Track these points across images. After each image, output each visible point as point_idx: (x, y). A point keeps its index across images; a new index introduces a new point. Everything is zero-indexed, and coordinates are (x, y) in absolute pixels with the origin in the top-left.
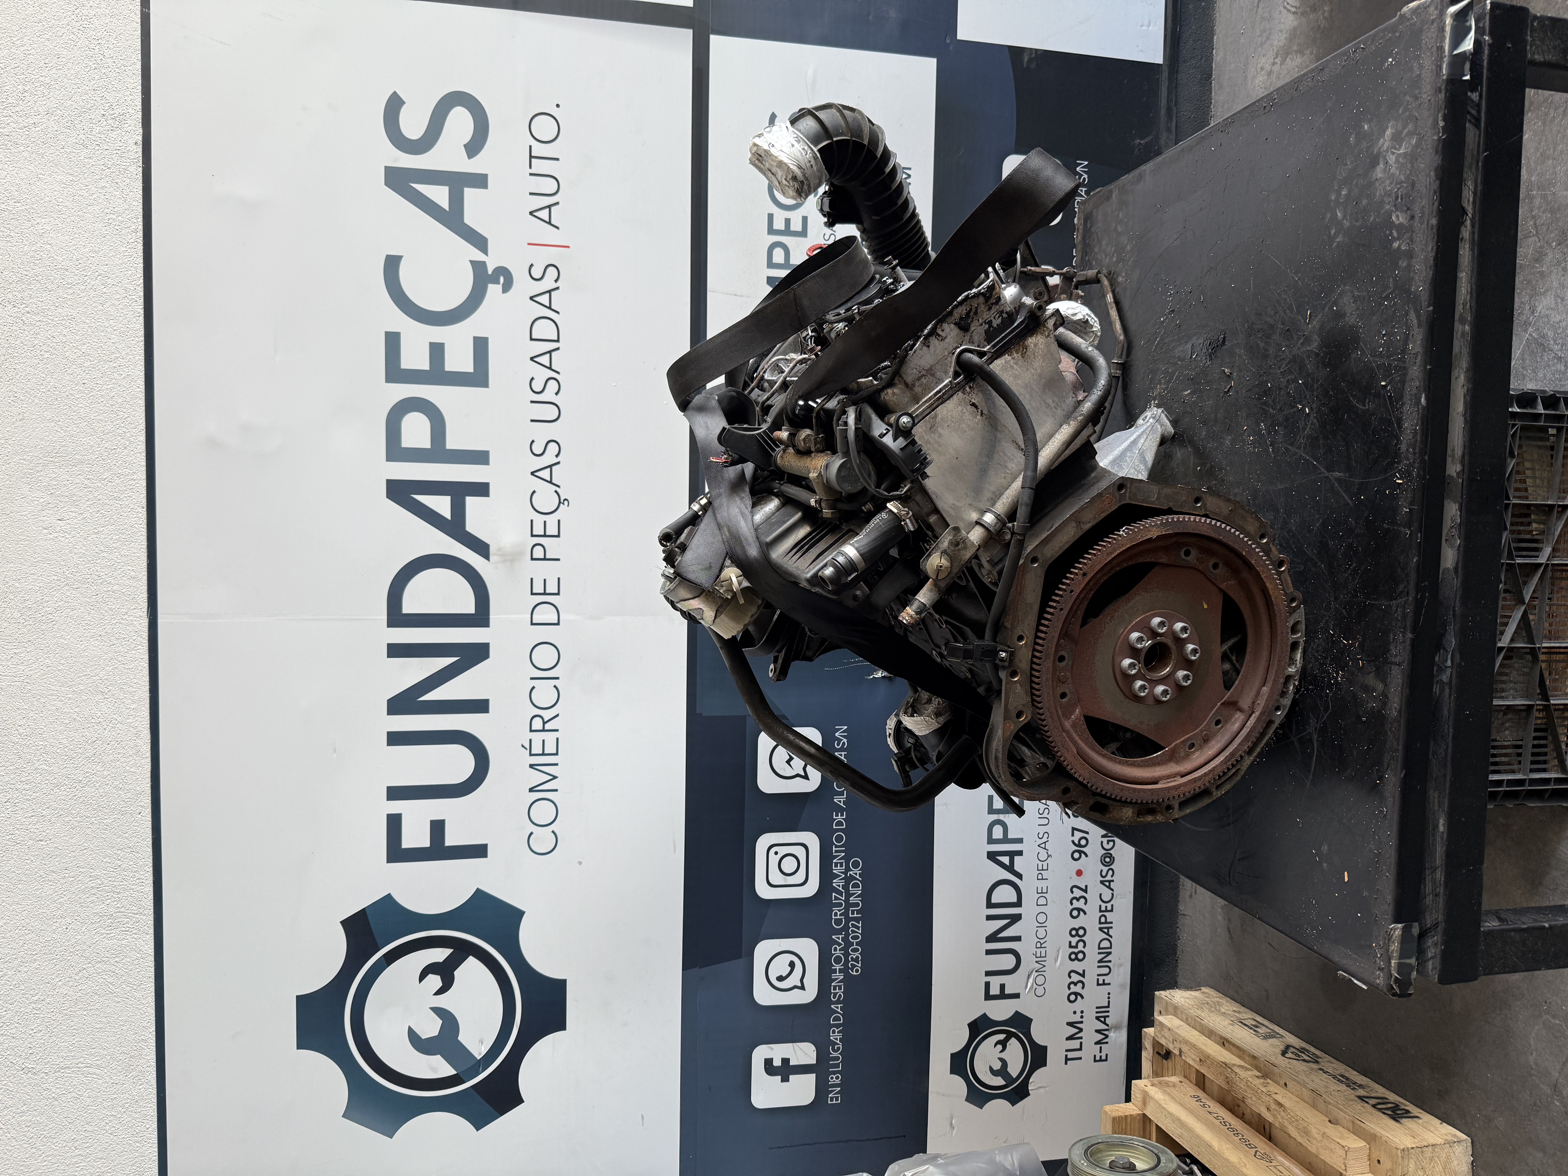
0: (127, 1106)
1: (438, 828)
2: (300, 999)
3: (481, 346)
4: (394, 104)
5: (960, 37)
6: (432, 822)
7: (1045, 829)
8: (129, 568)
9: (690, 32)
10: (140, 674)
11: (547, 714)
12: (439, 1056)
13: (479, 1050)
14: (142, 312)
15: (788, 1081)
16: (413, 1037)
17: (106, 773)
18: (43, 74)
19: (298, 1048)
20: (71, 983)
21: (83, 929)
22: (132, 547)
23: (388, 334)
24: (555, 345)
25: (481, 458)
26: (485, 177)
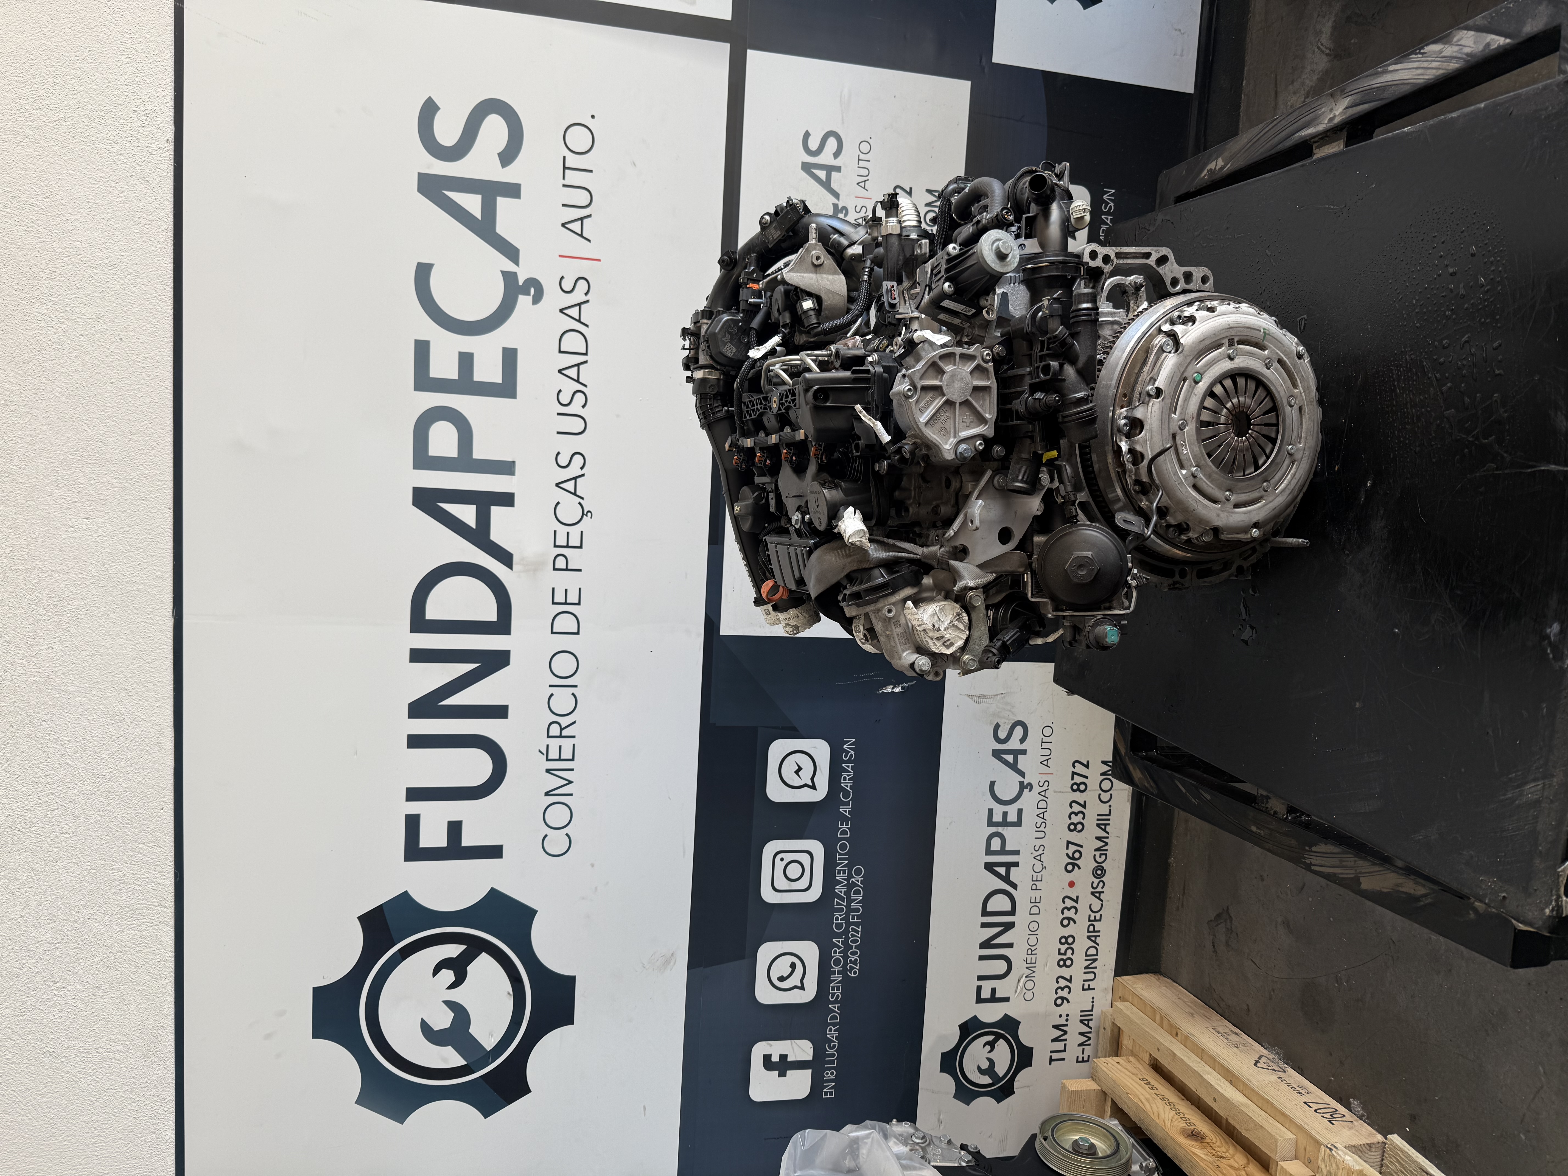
0: (145, 1089)
1: (455, 828)
2: (315, 990)
3: (510, 357)
4: (429, 110)
5: (996, 59)
6: (450, 823)
7: (1041, 842)
8: (155, 568)
9: (727, 46)
10: (165, 673)
11: (565, 722)
12: (450, 1047)
13: (489, 1042)
14: (172, 312)
15: (785, 1076)
16: (425, 1028)
17: (129, 769)
18: (75, 67)
19: (313, 1037)
20: (92, 972)
21: (105, 919)
22: (158, 547)
23: (417, 342)
24: (582, 358)
25: (507, 468)
26: (518, 186)
